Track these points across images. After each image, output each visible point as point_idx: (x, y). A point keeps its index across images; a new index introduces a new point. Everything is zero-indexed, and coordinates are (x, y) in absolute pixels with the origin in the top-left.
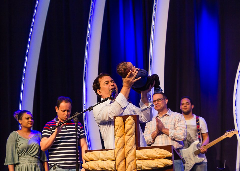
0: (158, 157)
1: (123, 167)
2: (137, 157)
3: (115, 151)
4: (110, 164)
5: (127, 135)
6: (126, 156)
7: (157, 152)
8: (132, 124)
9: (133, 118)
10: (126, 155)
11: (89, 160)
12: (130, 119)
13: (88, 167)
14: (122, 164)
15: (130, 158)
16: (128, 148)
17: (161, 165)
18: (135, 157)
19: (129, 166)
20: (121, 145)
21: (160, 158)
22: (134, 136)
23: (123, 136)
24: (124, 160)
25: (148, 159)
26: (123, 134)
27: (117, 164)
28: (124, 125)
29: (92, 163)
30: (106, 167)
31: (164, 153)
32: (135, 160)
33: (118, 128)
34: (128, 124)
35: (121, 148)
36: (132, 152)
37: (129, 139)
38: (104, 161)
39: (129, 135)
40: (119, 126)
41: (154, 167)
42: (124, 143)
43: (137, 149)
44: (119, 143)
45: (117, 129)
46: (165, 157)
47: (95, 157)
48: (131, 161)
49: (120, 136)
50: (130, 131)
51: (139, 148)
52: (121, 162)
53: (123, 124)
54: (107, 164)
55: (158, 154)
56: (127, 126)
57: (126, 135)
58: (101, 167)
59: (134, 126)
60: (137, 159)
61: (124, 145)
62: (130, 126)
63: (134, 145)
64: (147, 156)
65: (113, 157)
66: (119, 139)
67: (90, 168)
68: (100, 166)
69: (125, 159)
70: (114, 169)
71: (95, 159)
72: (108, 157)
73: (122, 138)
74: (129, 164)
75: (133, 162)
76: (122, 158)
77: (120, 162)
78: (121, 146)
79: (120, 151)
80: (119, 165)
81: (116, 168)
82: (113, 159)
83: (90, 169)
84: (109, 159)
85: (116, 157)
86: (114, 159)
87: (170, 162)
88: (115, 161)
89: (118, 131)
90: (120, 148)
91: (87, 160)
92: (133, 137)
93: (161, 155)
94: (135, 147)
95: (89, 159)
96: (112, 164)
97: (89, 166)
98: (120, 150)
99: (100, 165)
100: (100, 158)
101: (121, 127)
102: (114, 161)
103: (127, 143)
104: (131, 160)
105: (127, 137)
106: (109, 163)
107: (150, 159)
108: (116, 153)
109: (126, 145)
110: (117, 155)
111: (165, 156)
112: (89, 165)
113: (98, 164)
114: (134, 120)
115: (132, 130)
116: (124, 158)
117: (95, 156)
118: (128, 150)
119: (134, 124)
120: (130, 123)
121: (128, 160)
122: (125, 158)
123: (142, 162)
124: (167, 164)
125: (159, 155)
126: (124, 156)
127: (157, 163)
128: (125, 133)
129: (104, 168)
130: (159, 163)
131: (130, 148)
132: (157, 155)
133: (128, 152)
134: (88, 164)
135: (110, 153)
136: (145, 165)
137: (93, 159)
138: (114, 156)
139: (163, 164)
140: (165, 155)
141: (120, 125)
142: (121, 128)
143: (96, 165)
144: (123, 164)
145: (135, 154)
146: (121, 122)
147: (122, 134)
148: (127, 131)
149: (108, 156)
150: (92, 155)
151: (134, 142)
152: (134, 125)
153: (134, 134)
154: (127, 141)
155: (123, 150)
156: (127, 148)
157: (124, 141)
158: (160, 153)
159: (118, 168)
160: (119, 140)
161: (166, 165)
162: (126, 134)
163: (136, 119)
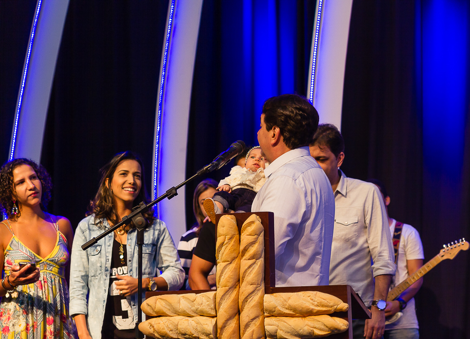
0: (315, 311)
1: (234, 332)
2: (266, 310)
3: (215, 295)
4: (204, 326)
5: (245, 259)
6: (240, 307)
7: (314, 299)
8: (258, 233)
9: (260, 220)
10: (240, 304)
11: (156, 315)
12: (253, 222)
13: (151, 331)
14: (231, 325)
15: (250, 312)
16: (246, 288)
17: (321, 330)
18: (263, 310)
19: (248, 330)
20: (231, 280)
21: (319, 313)
22: (260, 262)
23: (237, 260)
24: (237, 317)
25: (292, 316)
26: (236, 255)
27: (220, 325)
28: (240, 234)
29: (161, 322)
30: (193, 332)
31: (329, 301)
32: (261, 318)
33: (225, 242)
34: (248, 234)
35: (230, 289)
36: (256, 298)
37: (250, 267)
38: (189, 318)
39: (249, 259)
40: (228, 237)
41: (305, 333)
42: (237, 277)
43: (267, 291)
44: (227, 276)
45: (222, 244)
46: (331, 312)
47: (169, 307)
48: (253, 319)
49: (229, 259)
50: (252, 250)
51: (272, 289)
52: (229, 322)
53: (237, 232)
54: (196, 325)
55: (316, 303)
56: (246, 238)
57: (243, 258)
58: (183, 332)
59: (261, 238)
60: (266, 314)
61: (238, 281)
62: (252, 239)
63: (259, 283)
64: (290, 308)
65: (212, 309)
66: (225, 267)
67: (158, 333)
68: (181, 330)
69: (239, 314)
70: (212, 336)
71: (168, 313)
72: (200, 308)
73: (233, 265)
74: (247, 326)
75: (257, 322)
76: (231, 312)
77: (227, 320)
78: (230, 284)
79: (228, 296)
80: (225, 327)
81: (216, 334)
82: (210, 314)
83: (156, 335)
84: (202, 314)
85: (219, 309)
86: (213, 313)
87: (341, 324)
88: (215, 319)
89: (223, 248)
90: (227, 288)
91: (151, 314)
92: (259, 264)
93: (323, 306)
94: (262, 287)
95: (156, 312)
96: (208, 324)
97: (154, 329)
98: (227, 292)
99: (179, 327)
100: (180, 311)
101: (231, 239)
102: (213, 317)
103: (243, 277)
104: (252, 316)
105: (245, 263)
106: (202, 322)
107: (297, 315)
108: (218, 300)
109: (242, 282)
110: (220, 304)
111: (332, 310)
112: (155, 327)
113: (177, 324)
114: (262, 223)
115: (257, 247)
116: (236, 311)
117: (170, 304)
118: (246, 294)
119: (262, 234)
120: (253, 231)
121: (245, 316)
122: (239, 312)
123: (277, 323)
124: (336, 329)
125: (318, 306)
126: (237, 307)
127: (312, 325)
128: (241, 253)
129: (188, 333)
130: (317, 326)
131: (250, 288)
132: (312, 307)
133: (246, 298)
134: (153, 323)
135: (203, 298)
136: (284, 329)
137: (164, 313)
138: (213, 306)
139: (327, 329)
140: (331, 307)
141: (230, 235)
142: (232, 242)
143: (170, 326)
144: (233, 324)
145: (261, 303)
146: (231, 228)
147: (234, 255)
148: (245, 250)
149: (198, 306)
150: (163, 303)
151: (261, 276)
152: (263, 236)
153: (260, 257)
154: (245, 271)
155: (235, 292)
156: (244, 289)
157: (238, 271)
158: (321, 302)
159: (221, 334)
160: (226, 270)
161: (332, 331)
162: (243, 256)
163: (268, 222)
